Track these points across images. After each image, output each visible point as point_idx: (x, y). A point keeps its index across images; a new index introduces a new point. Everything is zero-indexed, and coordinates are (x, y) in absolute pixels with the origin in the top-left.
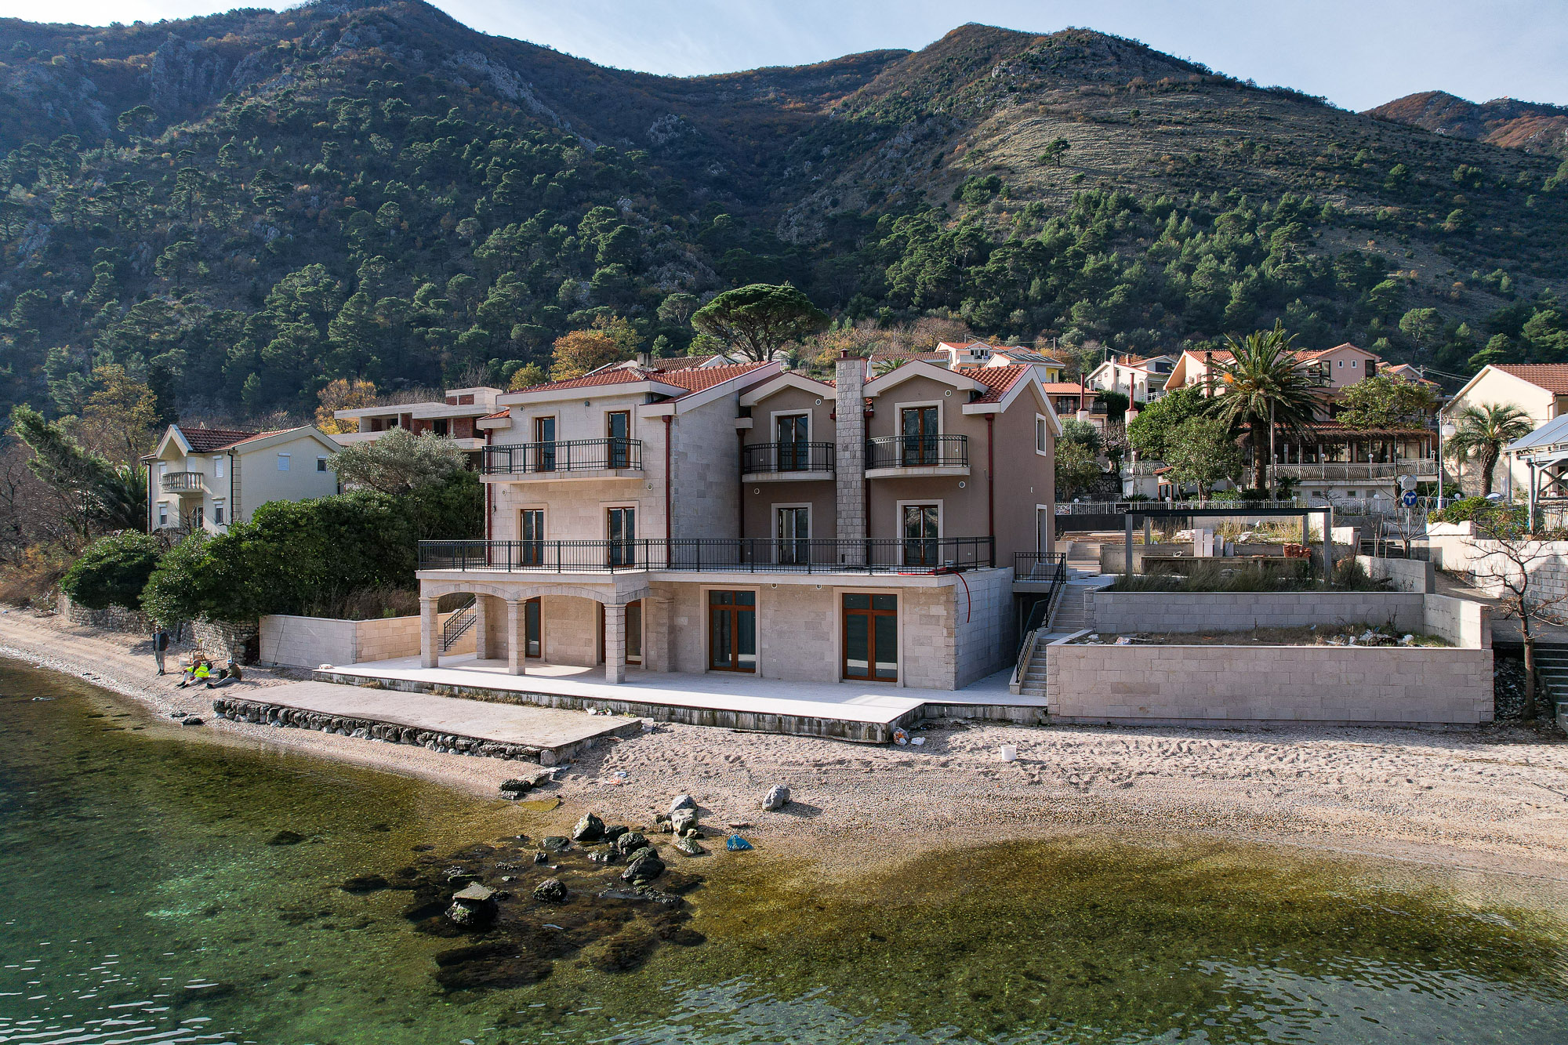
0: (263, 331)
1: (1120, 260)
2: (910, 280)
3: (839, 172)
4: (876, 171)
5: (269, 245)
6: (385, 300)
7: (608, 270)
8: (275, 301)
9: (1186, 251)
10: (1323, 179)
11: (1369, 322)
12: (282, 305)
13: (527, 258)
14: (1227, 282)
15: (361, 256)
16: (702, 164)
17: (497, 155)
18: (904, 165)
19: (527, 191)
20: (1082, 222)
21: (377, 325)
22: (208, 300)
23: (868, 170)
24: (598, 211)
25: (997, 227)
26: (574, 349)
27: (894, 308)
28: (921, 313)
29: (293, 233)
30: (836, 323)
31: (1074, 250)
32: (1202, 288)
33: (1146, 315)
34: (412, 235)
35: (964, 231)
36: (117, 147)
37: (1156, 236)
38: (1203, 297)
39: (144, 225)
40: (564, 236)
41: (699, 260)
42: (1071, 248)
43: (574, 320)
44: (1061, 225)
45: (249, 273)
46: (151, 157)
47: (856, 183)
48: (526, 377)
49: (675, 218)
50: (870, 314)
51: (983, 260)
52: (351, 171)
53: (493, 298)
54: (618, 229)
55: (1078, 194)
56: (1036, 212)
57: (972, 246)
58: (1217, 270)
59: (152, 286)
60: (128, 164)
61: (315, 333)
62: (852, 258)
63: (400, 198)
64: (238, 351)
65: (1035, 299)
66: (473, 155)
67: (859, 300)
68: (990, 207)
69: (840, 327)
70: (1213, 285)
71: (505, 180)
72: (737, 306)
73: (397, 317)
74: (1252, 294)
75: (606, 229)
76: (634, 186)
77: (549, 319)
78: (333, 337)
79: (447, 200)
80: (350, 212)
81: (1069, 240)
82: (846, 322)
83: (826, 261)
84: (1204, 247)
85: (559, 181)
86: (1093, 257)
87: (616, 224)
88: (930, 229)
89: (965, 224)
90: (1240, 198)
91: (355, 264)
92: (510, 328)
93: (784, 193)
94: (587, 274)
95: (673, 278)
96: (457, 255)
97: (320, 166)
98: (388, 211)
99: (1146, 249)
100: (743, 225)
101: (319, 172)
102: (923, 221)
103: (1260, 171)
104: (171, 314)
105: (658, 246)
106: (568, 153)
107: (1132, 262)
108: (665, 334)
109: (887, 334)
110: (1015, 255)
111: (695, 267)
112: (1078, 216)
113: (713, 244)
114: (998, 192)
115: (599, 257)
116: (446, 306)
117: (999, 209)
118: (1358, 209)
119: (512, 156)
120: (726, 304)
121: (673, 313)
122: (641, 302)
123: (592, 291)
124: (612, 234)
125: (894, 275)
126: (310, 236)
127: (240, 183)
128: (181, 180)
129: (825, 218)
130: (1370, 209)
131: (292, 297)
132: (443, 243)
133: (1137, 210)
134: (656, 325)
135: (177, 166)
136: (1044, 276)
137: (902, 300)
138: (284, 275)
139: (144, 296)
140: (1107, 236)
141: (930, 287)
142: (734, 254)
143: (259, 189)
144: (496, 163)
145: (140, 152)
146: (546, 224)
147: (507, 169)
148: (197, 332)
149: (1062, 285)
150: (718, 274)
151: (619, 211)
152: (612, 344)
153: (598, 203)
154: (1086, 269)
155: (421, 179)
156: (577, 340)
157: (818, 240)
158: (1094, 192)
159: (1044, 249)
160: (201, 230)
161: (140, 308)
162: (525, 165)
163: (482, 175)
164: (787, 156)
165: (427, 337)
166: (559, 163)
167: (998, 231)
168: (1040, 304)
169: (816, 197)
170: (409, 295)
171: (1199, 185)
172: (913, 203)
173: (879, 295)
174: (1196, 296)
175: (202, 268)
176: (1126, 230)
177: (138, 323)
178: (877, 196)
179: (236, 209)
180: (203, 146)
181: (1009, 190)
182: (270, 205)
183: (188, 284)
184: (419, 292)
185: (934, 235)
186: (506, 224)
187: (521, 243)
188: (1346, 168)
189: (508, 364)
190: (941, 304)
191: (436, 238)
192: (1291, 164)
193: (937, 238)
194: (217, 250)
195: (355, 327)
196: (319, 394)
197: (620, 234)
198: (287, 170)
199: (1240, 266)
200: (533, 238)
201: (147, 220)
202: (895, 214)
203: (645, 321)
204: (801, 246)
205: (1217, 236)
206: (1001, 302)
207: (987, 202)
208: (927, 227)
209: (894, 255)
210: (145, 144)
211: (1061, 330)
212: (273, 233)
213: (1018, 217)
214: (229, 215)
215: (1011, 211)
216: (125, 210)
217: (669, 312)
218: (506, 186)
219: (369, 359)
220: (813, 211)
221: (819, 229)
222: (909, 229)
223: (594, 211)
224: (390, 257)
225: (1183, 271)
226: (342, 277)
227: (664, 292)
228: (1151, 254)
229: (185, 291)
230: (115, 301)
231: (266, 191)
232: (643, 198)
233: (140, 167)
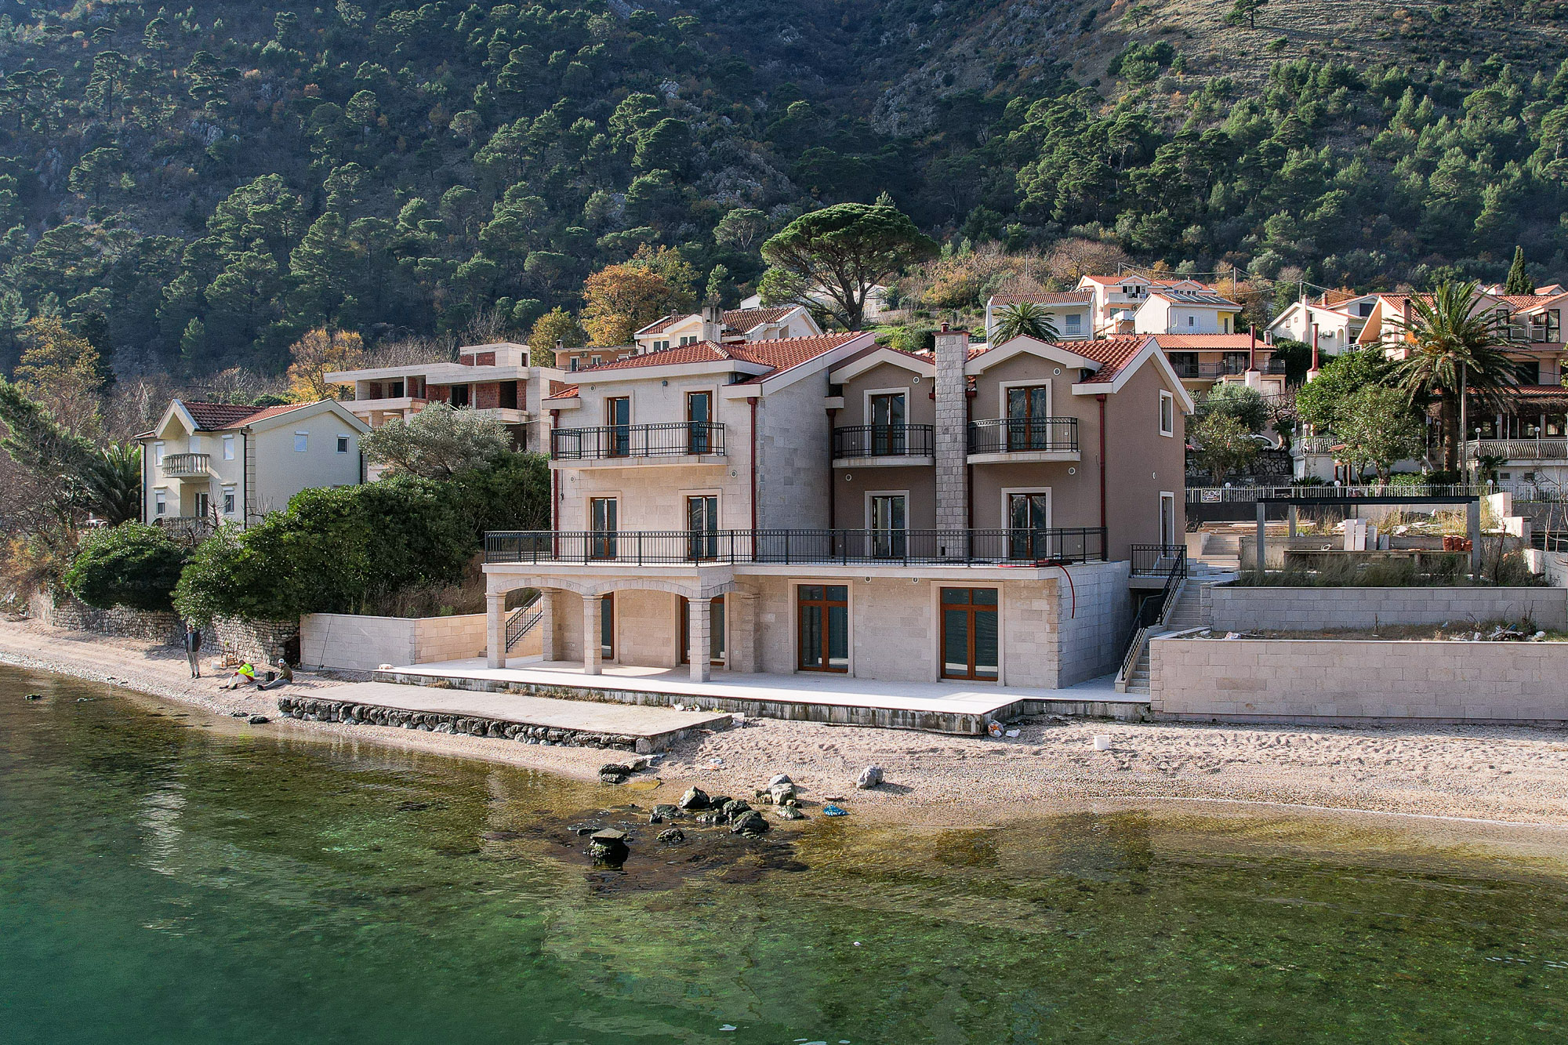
0: (207, 263)
1: (1334, 156)
2: (1049, 186)
3: (954, 37)
4: (1005, 36)
5: (210, 150)
6: (361, 222)
7: (648, 178)
8: (221, 223)
9: (1424, 142)
12: (229, 229)
13: (541, 161)
14: (1478, 185)
15: (327, 161)
16: (770, 29)
17: (501, 25)
18: (1042, 28)
19: (542, 73)
20: (1283, 105)
21: (352, 254)
22: (135, 223)
23: (994, 36)
24: (635, 99)
25: (1167, 113)
26: (612, 288)
27: (1028, 224)
28: (1063, 232)
29: (240, 134)
30: (949, 246)
31: (1270, 144)
32: (1443, 194)
33: (1367, 231)
34: (392, 133)
35: (1122, 119)
36: (16, 25)
37: (1384, 123)
38: (1444, 207)
39: (53, 126)
40: (592, 132)
41: (768, 163)
42: (1266, 142)
43: (606, 245)
44: (1254, 110)
45: (186, 186)
46: (59, 37)
47: (977, 52)
48: (552, 325)
49: (736, 106)
50: (996, 235)
51: (1147, 158)
52: (312, 49)
53: (499, 218)
54: (662, 123)
55: (1278, 66)
56: (1220, 91)
57: (1132, 140)
58: (1463, 170)
59: (63, 207)
60: (31, 47)
61: (273, 265)
62: (970, 158)
63: (376, 85)
64: (176, 289)
65: (1216, 210)
66: (470, 26)
67: (980, 213)
68: (1158, 85)
69: (955, 251)
70: (1459, 189)
71: (513, 60)
72: (820, 232)
73: (376, 243)
74: (1513, 201)
75: (646, 123)
76: (682, 64)
77: (574, 245)
78: (296, 271)
79: (437, 86)
80: (311, 104)
81: (1264, 130)
82: (963, 244)
83: (936, 161)
84: (1448, 137)
85: (584, 58)
86: (1296, 153)
87: (658, 117)
88: (1076, 116)
89: (1123, 109)
91: (319, 175)
92: (522, 256)
93: (881, 67)
94: (622, 184)
95: (734, 187)
96: (452, 159)
97: (272, 44)
98: (362, 102)
99: (1369, 140)
100: (824, 113)
101: (272, 52)
102: (1067, 106)
104: (90, 242)
105: (714, 145)
106: (594, 22)
107: (1349, 158)
108: (725, 262)
109: (1018, 260)
110: (1191, 153)
111: (763, 172)
112: (1277, 97)
113: (785, 141)
114: (1169, 64)
115: (637, 161)
116: (439, 229)
117: (1170, 88)
119: (522, 27)
120: (806, 230)
121: (735, 235)
122: (692, 220)
123: (629, 206)
124: (654, 130)
125: (1028, 180)
126: (262, 136)
127: (171, 68)
128: (99, 67)
129: (936, 101)
131: (242, 218)
132: (433, 145)
133: (1358, 87)
134: (711, 250)
135: (93, 49)
136: (1229, 179)
137: (1039, 213)
138: (231, 188)
139: (56, 221)
140: (1316, 124)
141: (1076, 196)
142: (814, 155)
143: (195, 76)
144: (501, 37)
145: (47, 31)
146: (567, 117)
147: (516, 44)
148: (124, 265)
149: (1253, 192)
150: (793, 181)
151: (662, 98)
152: (660, 281)
153: (635, 87)
154: (1286, 170)
155: (404, 58)
156: (614, 277)
157: (926, 131)
158: (1300, 64)
159: (1230, 143)
160: (124, 132)
161: (53, 236)
162: (539, 37)
163: (482, 52)
164: (885, 16)
165: (417, 269)
166: (582, 34)
167: (1168, 118)
168: (1224, 217)
169: (923, 72)
170: (392, 213)
171: (1445, 50)
172: (1055, 80)
173: (1007, 207)
174: (1435, 205)
175: (127, 181)
176: (1341, 115)
177: (51, 254)
178: (1006, 71)
179: (169, 103)
180: (125, 21)
181: (1184, 62)
182: (211, 97)
183: (108, 202)
184: (406, 211)
185: (1081, 125)
186: (515, 118)
187: (535, 143)
189: (521, 304)
190: (1090, 219)
191: (424, 137)
193: (1085, 130)
194: (145, 157)
195: (323, 256)
196: (292, 348)
197: (664, 129)
198: (230, 50)
199: (1498, 162)
200: (551, 136)
201: (57, 120)
202: (1030, 95)
203: (698, 246)
204: (905, 141)
205: (1467, 121)
206: (1171, 215)
207: (1154, 78)
208: (1071, 115)
209: (1028, 152)
210: (51, 20)
211: (1252, 251)
212: (214, 133)
213: (1195, 98)
214: (160, 111)
215: (1186, 90)
216: (29, 107)
217: (729, 234)
218: (513, 68)
219: (342, 299)
220: (919, 92)
221: (927, 115)
222: (1047, 116)
223: (629, 100)
224: (365, 163)
225: (1418, 171)
226: (304, 190)
227: (722, 207)
228: (1376, 148)
229: (106, 212)
230: (20, 227)
231: (205, 80)
232: (693, 80)
233: (44, 51)
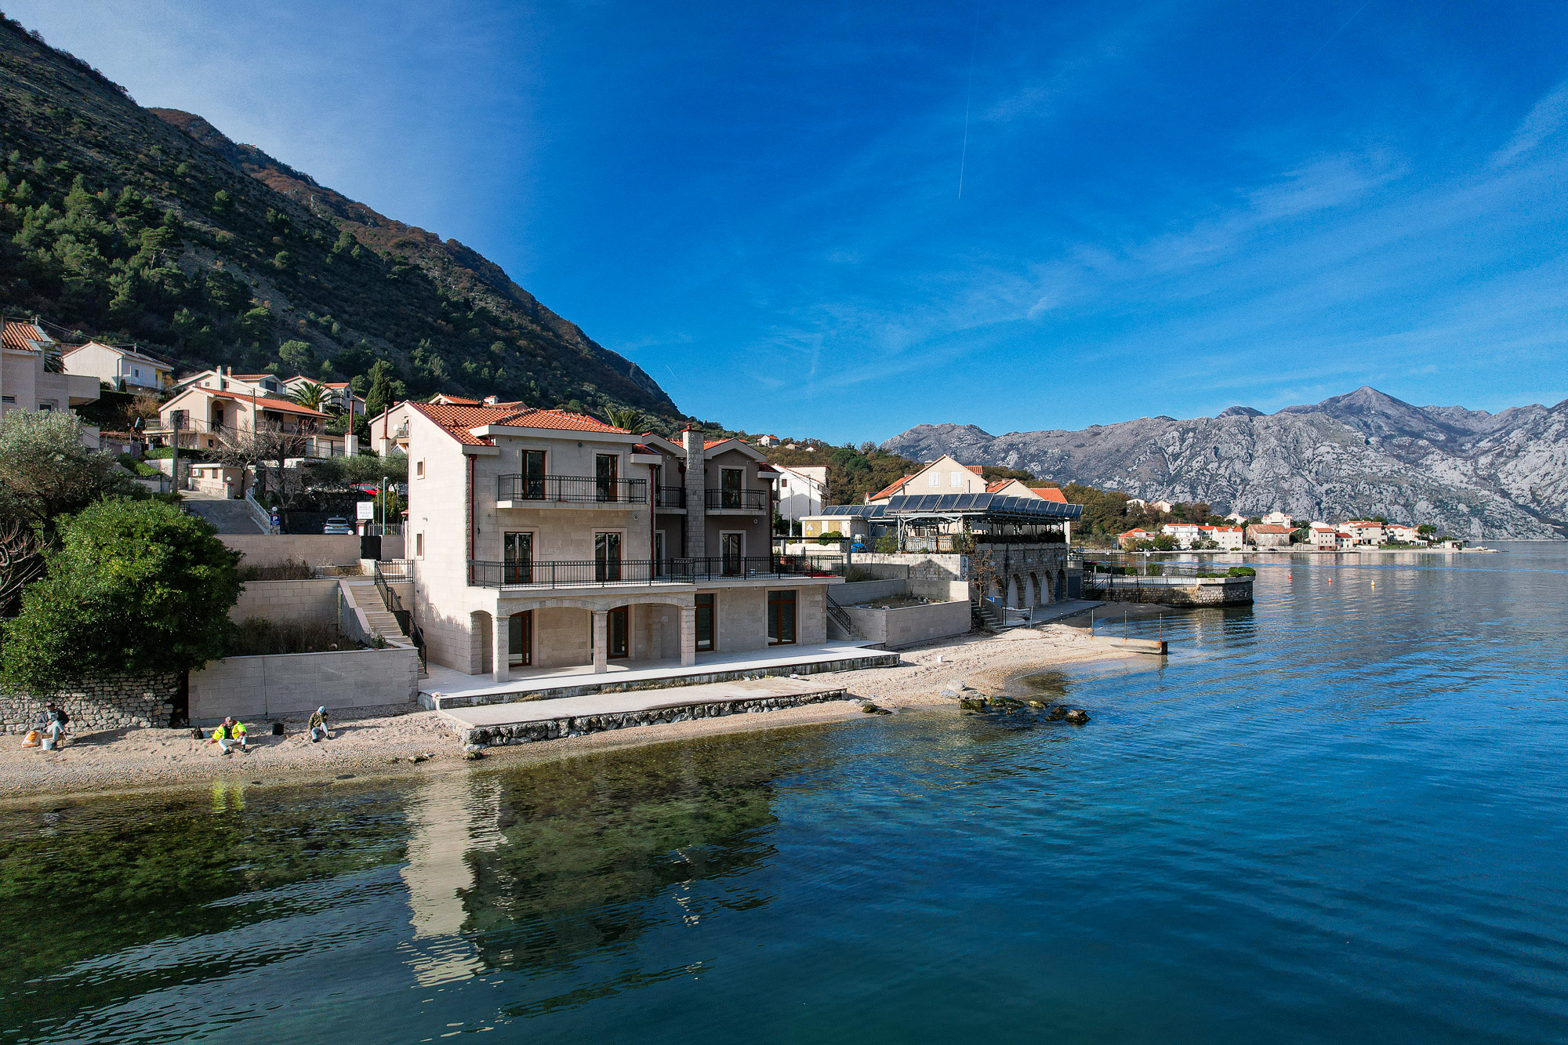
10: (153, 181)
11: (251, 344)
90: (73, 175)
103: (80, 148)
118: (197, 224)
130: (205, 228)
188: (170, 175)
192: (115, 153)
